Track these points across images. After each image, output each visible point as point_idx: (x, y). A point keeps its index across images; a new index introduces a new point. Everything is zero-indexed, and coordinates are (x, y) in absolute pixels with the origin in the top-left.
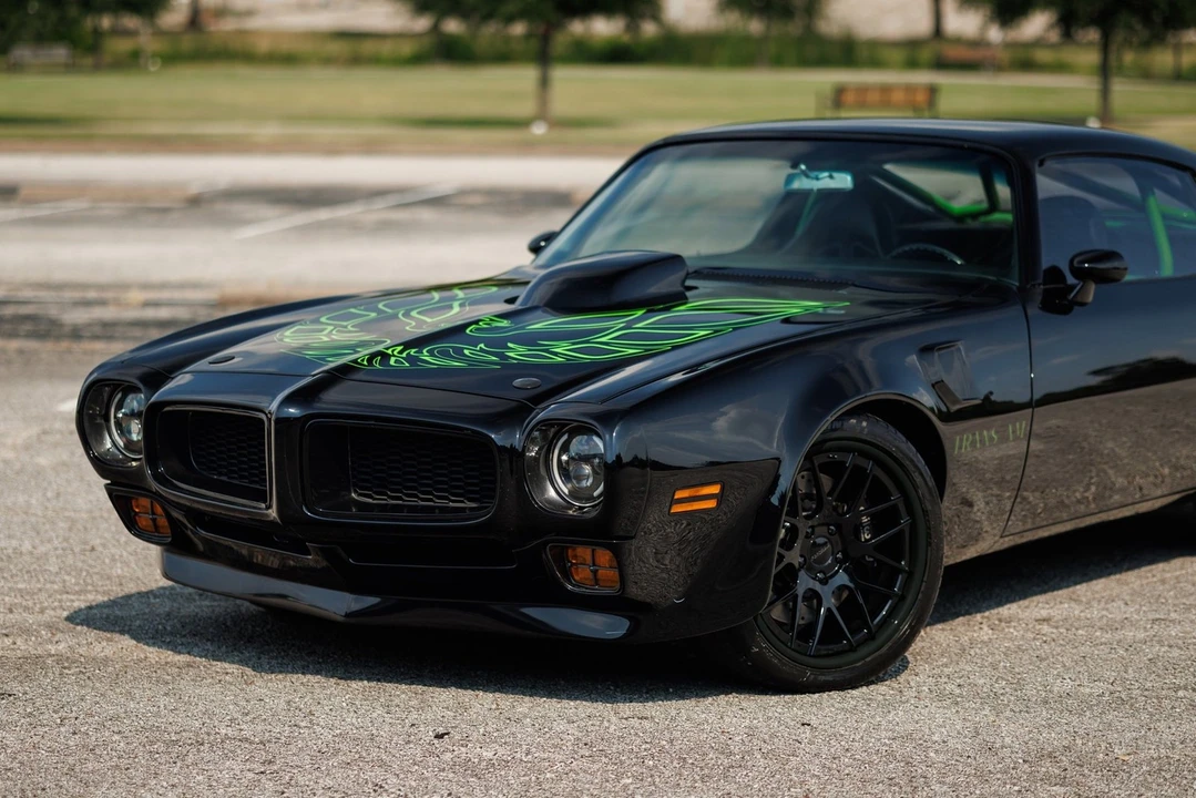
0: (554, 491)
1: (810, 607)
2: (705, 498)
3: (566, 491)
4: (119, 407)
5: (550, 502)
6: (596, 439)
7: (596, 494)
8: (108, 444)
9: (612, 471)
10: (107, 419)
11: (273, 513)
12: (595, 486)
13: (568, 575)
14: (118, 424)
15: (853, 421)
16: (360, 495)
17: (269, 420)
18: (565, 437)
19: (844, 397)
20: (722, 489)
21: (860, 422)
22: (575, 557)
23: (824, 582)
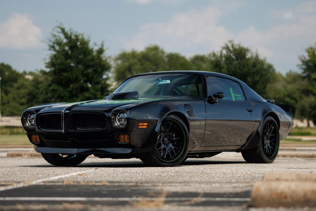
0: (117, 124)
1: (164, 152)
2: (144, 126)
3: (119, 124)
4: (30, 117)
5: (116, 126)
6: (125, 114)
7: (125, 124)
8: (27, 125)
9: (128, 119)
10: (27, 120)
11: (63, 131)
12: (125, 122)
13: (119, 141)
14: (29, 121)
15: (172, 116)
16: (79, 128)
17: (63, 114)
18: (119, 114)
19: (169, 110)
20: (148, 124)
21: (173, 116)
22: (120, 137)
23: (167, 146)
